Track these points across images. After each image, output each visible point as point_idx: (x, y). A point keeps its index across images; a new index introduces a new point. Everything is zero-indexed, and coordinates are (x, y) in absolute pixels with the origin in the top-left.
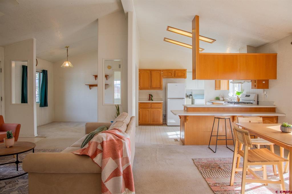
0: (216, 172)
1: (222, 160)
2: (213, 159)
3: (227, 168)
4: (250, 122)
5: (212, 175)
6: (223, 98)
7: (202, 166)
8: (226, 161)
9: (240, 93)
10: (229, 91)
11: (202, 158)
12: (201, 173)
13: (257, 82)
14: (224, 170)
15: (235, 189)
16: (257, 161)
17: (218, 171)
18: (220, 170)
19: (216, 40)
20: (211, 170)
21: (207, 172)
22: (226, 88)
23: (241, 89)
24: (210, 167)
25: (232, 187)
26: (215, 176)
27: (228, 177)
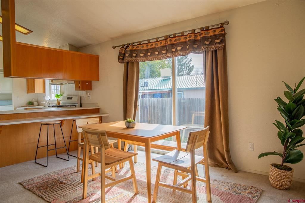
0: (59, 188)
1: (60, 173)
2: (47, 175)
3: (70, 181)
4: (87, 123)
5: (57, 194)
6: (37, 103)
7: (38, 188)
8: (64, 172)
9: (60, 96)
10: (45, 95)
11: (32, 177)
12: (41, 197)
13: (81, 82)
14: (68, 183)
15: (91, 200)
16: (114, 162)
17: (62, 187)
18: (63, 186)
19: (32, 32)
20: (52, 189)
21: (48, 193)
22: (41, 91)
23: (61, 91)
24: (50, 186)
25: (86, 199)
26: (61, 194)
27: (76, 189)
